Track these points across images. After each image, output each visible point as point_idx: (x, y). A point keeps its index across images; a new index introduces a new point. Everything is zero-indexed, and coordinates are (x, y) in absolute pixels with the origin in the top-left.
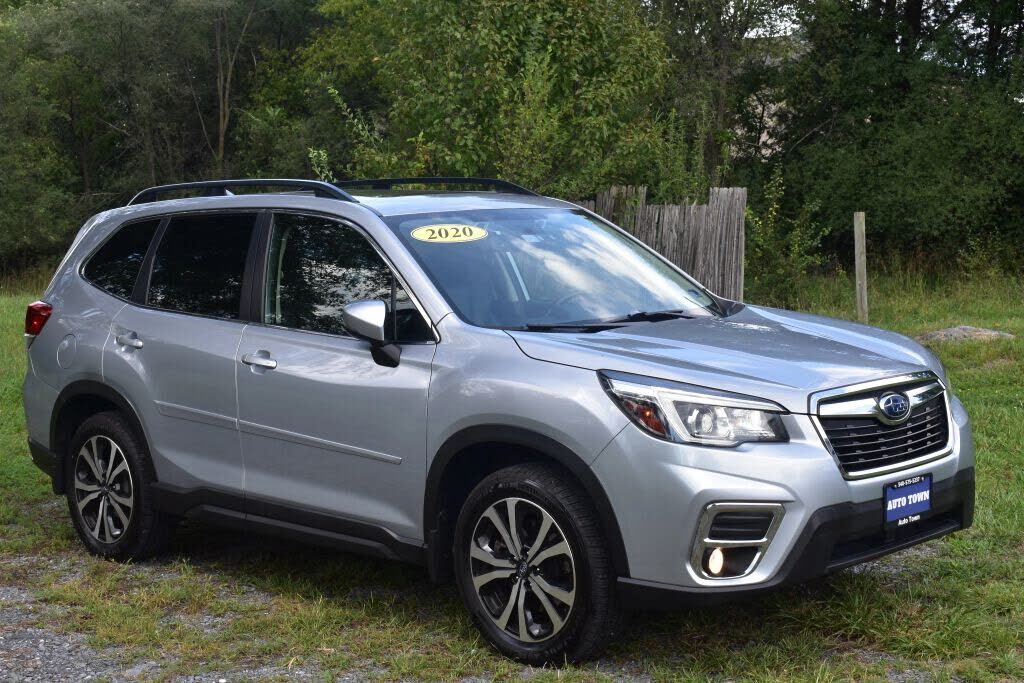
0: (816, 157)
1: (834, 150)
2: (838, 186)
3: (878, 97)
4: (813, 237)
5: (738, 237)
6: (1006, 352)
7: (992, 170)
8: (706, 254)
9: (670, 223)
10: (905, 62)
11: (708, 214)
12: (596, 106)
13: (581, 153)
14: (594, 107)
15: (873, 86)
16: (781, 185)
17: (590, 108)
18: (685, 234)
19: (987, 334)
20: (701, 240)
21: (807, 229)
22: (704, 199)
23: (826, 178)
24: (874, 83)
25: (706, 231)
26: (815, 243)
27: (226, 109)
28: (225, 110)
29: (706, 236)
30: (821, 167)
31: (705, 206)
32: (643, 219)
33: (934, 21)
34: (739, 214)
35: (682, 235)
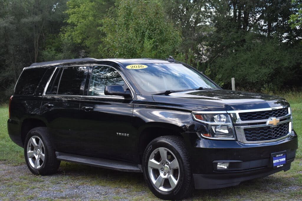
1: (224, 60)
2: (226, 70)
3: (237, 45)
7: (270, 65)
10: (244, 34)
15: (235, 41)
16: (210, 71)
24: (236, 40)
33: (252, 22)
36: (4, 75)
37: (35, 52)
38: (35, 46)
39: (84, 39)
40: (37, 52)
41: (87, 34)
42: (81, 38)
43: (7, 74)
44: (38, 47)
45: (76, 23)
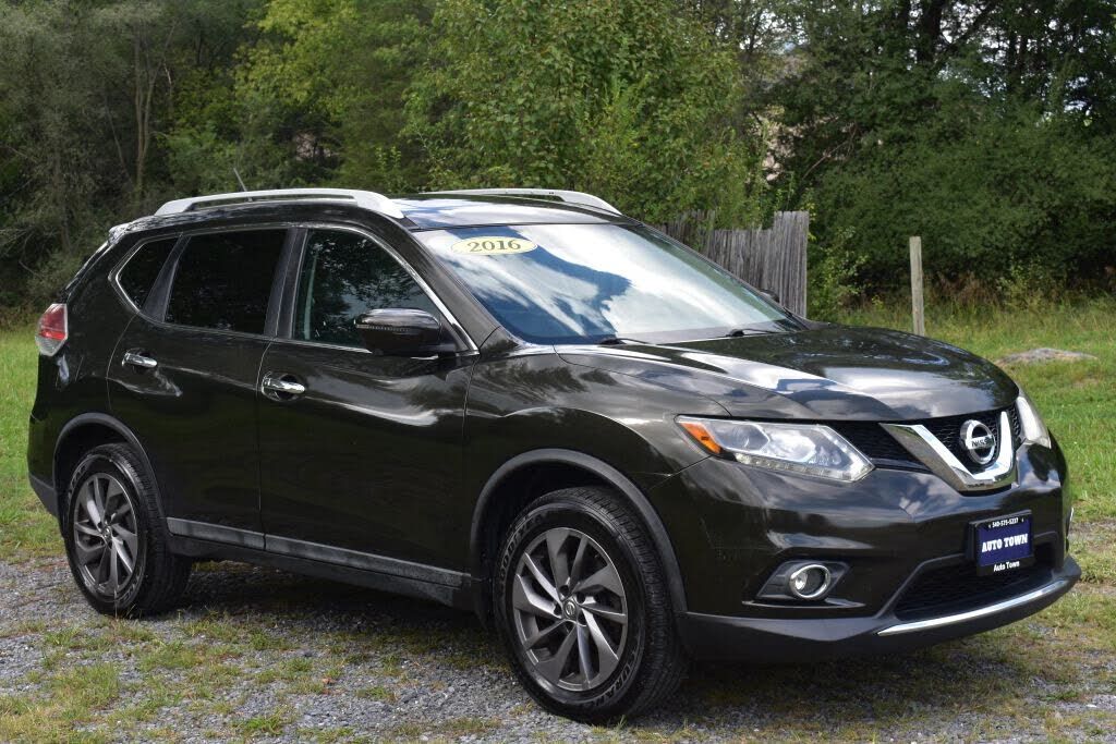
0: (835, 184)
4: (847, 267)
5: (801, 263)
6: (1094, 372)
8: (771, 281)
9: (736, 248)
11: (772, 239)
12: (674, 128)
13: (661, 177)
14: (672, 129)
17: (668, 130)
18: (752, 259)
19: (1068, 356)
20: (767, 266)
21: (841, 257)
22: (768, 223)
23: (849, 205)
25: (771, 256)
26: (851, 273)
27: (146, 133)
28: (144, 133)
29: (771, 261)
30: (842, 195)
31: (769, 231)
32: (712, 244)
34: (802, 239)
35: (749, 260)
36: (23, 219)
37: (140, 138)
38: (139, 114)
39: (319, 90)
40: (147, 138)
41: (332, 73)
42: (307, 84)
43: (32, 218)
44: (150, 119)
45: (292, 30)
